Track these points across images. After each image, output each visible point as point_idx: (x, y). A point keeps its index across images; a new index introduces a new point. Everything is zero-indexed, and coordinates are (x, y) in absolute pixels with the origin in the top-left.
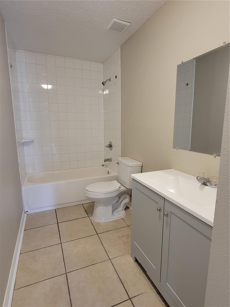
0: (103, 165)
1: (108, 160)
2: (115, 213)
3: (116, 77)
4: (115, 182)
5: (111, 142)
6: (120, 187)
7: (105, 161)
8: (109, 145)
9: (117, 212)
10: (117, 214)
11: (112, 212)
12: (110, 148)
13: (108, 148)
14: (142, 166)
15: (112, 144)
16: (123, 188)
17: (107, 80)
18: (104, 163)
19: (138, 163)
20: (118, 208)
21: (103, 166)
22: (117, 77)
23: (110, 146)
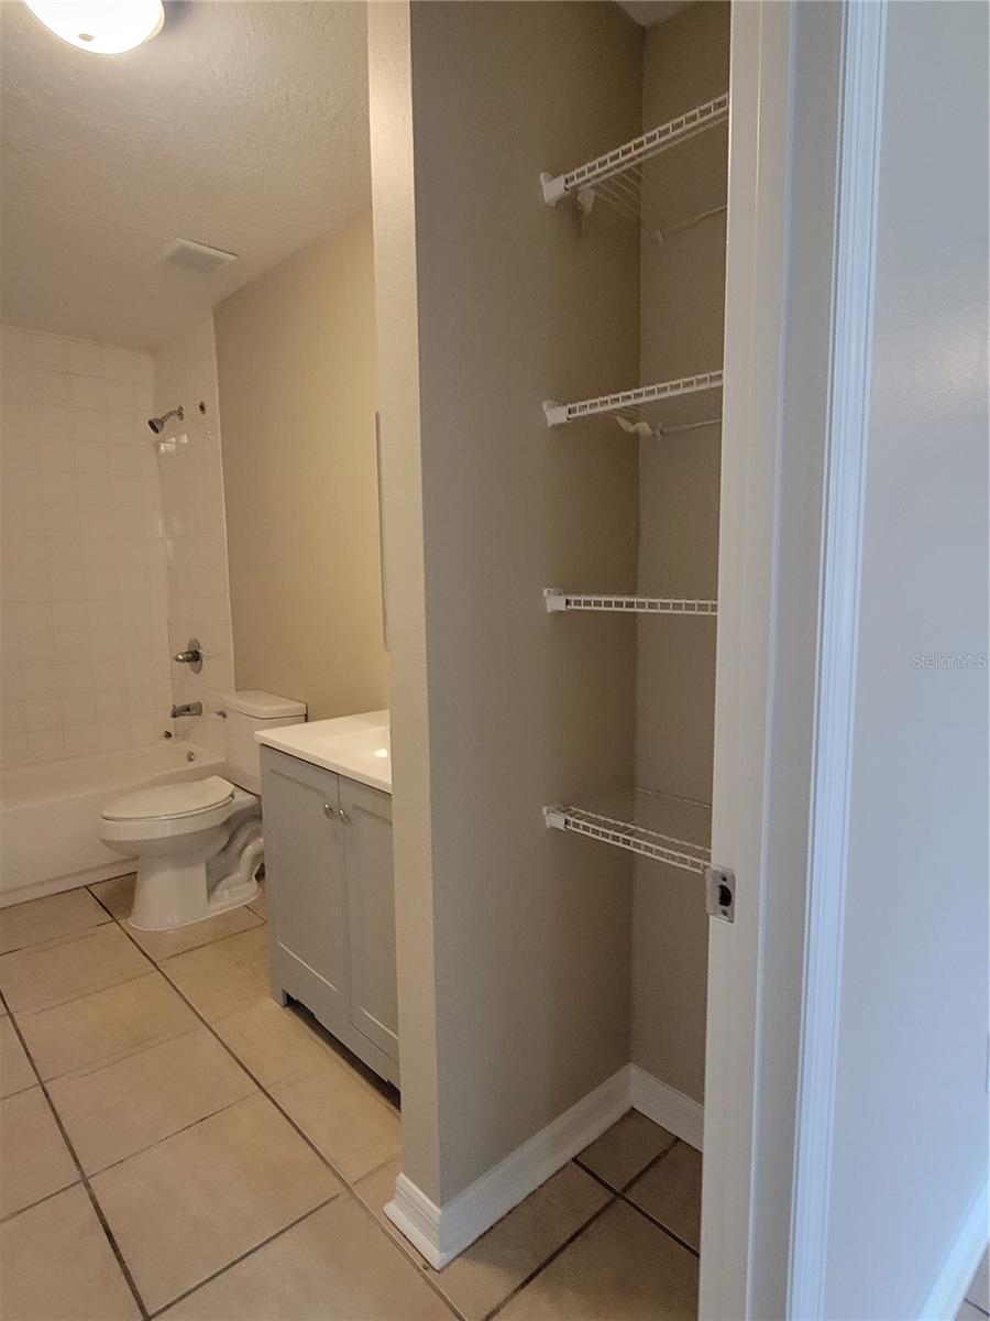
0: (168, 735)
1: (189, 710)
2: (218, 893)
3: (202, 408)
4: (216, 780)
5: (194, 643)
6: (232, 796)
7: (174, 716)
8: (187, 653)
9: (227, 888)
10: (226, 892)
11: (206, 891)
12: (194, 664)
13: (187, 664)
14: (306, 716)
15: (200, 647)
16: (243, 799)
17: (171, 414)
18: (169, 724)
19: (291, 706)
20: (229, 875)
21: (170, 735)
22: (207, 409)
23: (194, 657)
